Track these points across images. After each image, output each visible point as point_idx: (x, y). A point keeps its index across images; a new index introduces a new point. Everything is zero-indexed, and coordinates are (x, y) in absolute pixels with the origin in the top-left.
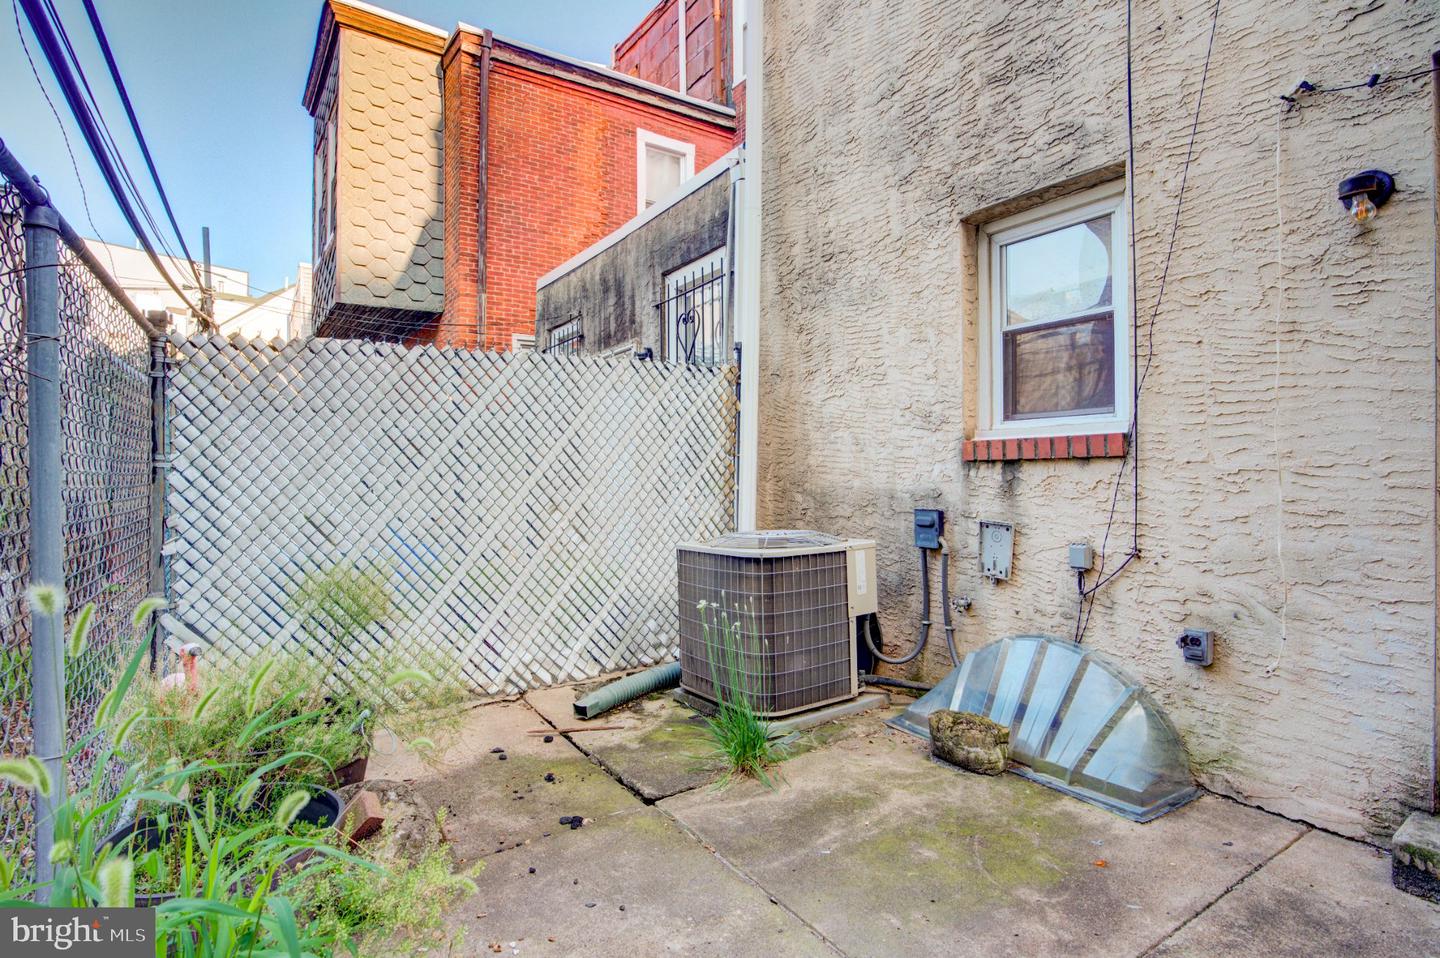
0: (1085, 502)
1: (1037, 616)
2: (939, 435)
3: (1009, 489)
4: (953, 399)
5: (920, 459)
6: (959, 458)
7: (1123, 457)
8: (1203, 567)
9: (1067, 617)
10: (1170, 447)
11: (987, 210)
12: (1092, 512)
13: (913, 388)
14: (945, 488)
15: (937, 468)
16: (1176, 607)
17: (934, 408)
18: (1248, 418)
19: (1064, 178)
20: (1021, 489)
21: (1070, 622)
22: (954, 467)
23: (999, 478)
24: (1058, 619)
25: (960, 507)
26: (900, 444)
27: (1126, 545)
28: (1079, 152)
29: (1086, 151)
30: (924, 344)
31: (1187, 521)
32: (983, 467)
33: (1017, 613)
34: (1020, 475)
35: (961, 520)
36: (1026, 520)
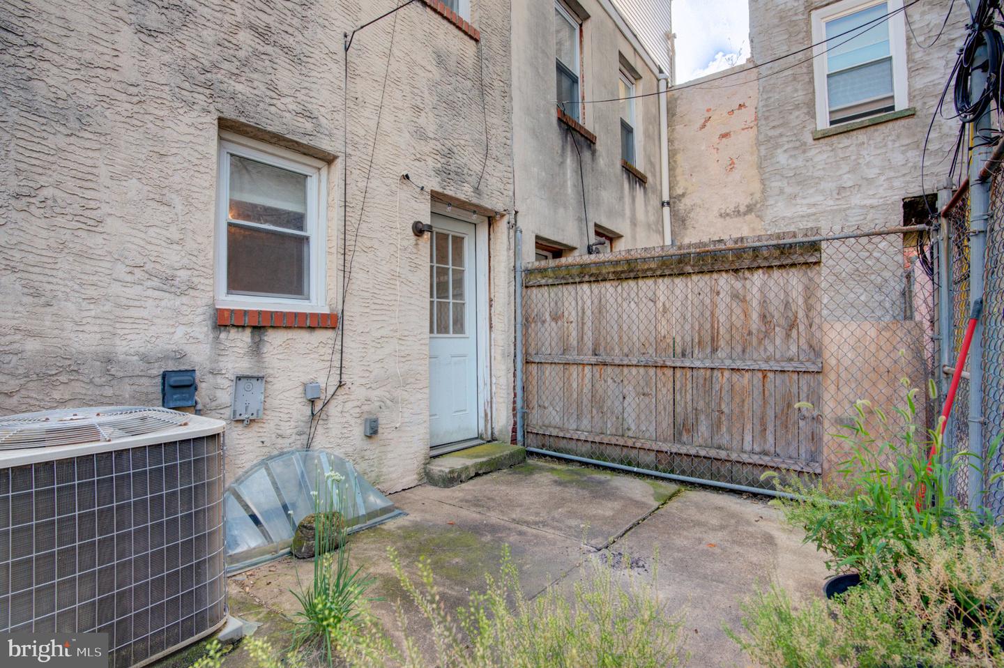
0: (312, 356)
1: (280, 441)
2: (184, 299)
3: (256, 349)
4: (203, 269)
5: (155, 320)
6: (209, 323)
7: (333, 328)
8: (368, 386)
9: (300, 434)
10: (355, 323)
11: (243, 124)
12: (316, 362)
13: (149, 247)
14: (189, 349)
15: (180, 331)
16: (358, 410)
17: (179, 273)
18: (384, 312)
19: (306, 143)
20: (266, 349)
21: (303, 437)
22: (202, 329)
23: (249, 340)
24: (294, 437)
25: (208, 366)
26: (124, 302)
27: (334, 381)
28: (315, 133)
29: (319, 135)
30: (166, 208)
31: (361, 363)
32: (233, 331)
33: (263, 442)
34: (266, 338)
35: (209, 378)
36: (270, 371)
